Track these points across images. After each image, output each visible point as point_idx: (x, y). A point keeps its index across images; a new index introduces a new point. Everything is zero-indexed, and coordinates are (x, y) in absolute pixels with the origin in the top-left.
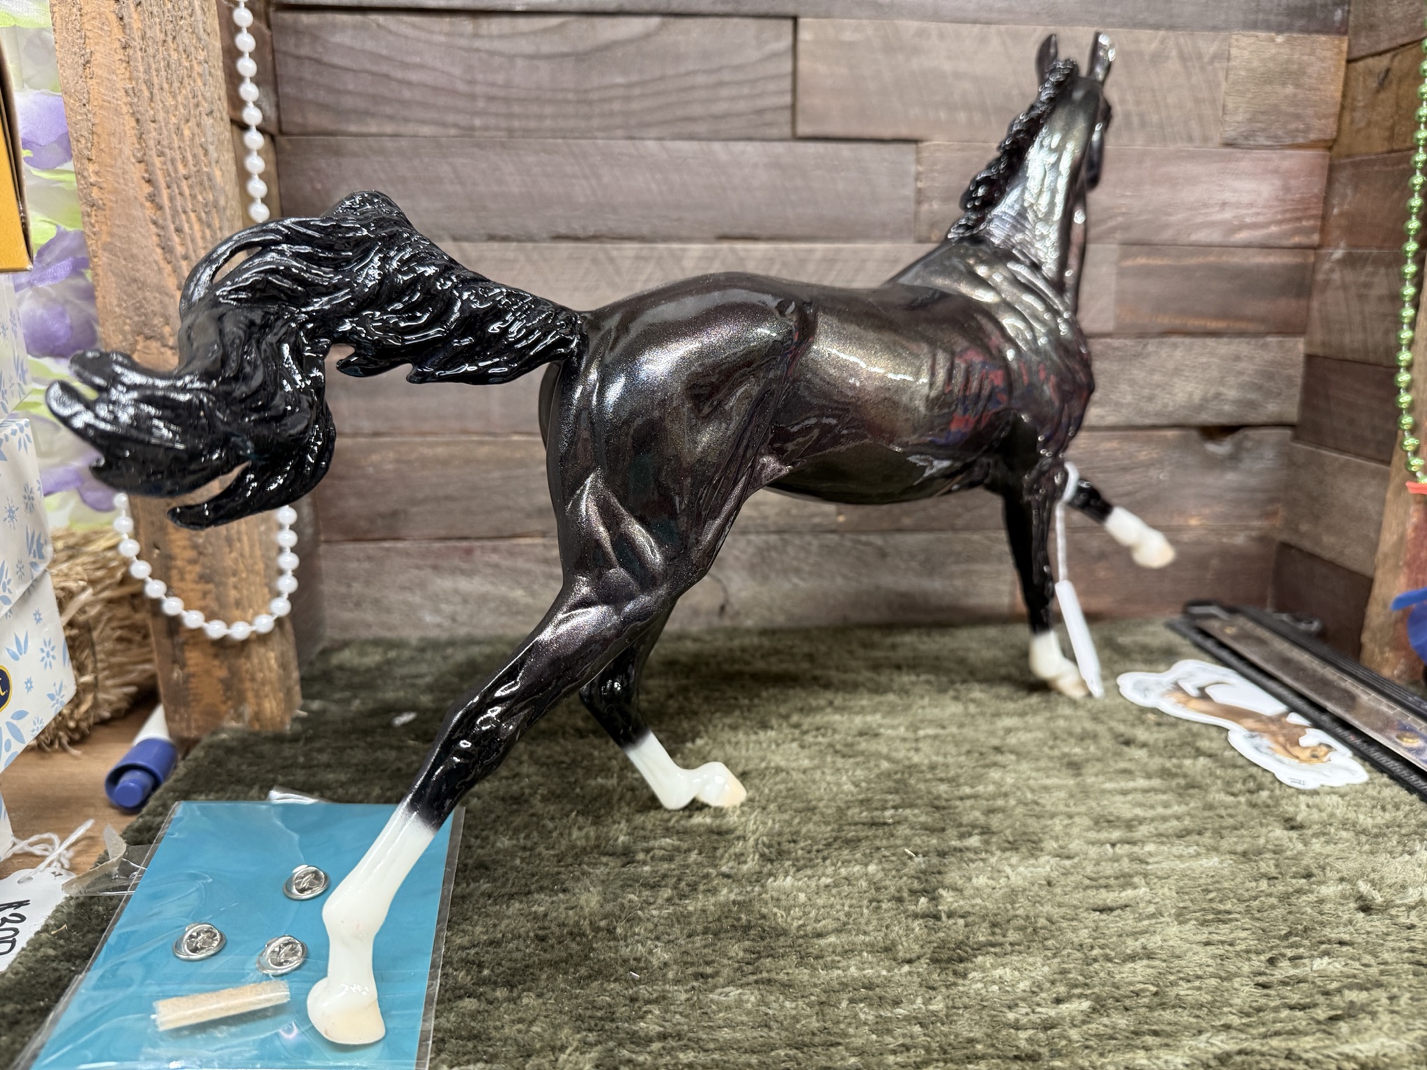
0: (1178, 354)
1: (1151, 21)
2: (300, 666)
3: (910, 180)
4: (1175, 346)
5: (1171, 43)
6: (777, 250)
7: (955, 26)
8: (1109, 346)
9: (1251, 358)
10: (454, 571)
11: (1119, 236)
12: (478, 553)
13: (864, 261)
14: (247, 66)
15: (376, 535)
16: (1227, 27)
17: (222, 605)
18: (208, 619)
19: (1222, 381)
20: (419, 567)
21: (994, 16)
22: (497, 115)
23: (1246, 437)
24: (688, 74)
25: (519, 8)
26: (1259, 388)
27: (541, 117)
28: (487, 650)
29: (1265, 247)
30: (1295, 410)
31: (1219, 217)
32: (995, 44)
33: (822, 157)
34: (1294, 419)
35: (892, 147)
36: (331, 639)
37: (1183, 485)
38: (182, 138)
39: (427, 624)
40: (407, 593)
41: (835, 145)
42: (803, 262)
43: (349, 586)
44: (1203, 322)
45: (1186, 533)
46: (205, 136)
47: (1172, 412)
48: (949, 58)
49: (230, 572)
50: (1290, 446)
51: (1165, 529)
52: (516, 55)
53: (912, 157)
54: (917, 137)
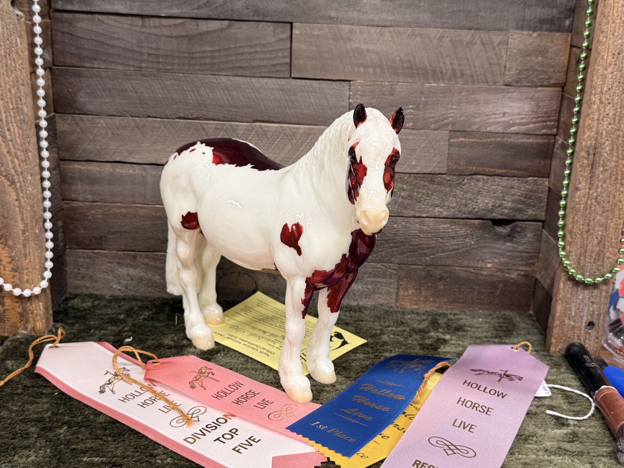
0: (480, 184)
1: (467, 26)
2: (53, 307)
3: (346, 98)
4: (478, 180)
5: (478, 37)
6: (282, 127)
7: (369, 28)
8: (445, 180)
9: (520, 189)
10: (128, 265)
11: (450, 127)
12: (139, 257)
15: (92, 247)
16: (507, 30)
17: (21, 282)
18: (14, 287)
19: (503, 198)
20: (111, 263)
21: (388, 24)
22: (152, 62)
23: (517, 226)
24: (240, 47)
25: (163, 15)
26: (523, 203)
27: (173, 64)
28: (140, 304)
29: (526, 134)
30: (544, 214)
31: (502, 119)
32: (388, 36)
33: (304, 86)
34: (543, 218)
35: (338, 83)
36: (69, 293)
37: (484, 247)
38: (11, 94)
39: (114, 289)
40: (105, 274)
41: (310, 81)
42: (294, 134)
43: (79, 269)
44: (494, 170)
45: (486, 271)
46: (20, 93)
47: (477, 212)
48: (365, 43)
49: (25, 268)
50: (542, 231)
51: (475, 268)
52: (161, 36)
53: (347, 88)
54: (349, 79)
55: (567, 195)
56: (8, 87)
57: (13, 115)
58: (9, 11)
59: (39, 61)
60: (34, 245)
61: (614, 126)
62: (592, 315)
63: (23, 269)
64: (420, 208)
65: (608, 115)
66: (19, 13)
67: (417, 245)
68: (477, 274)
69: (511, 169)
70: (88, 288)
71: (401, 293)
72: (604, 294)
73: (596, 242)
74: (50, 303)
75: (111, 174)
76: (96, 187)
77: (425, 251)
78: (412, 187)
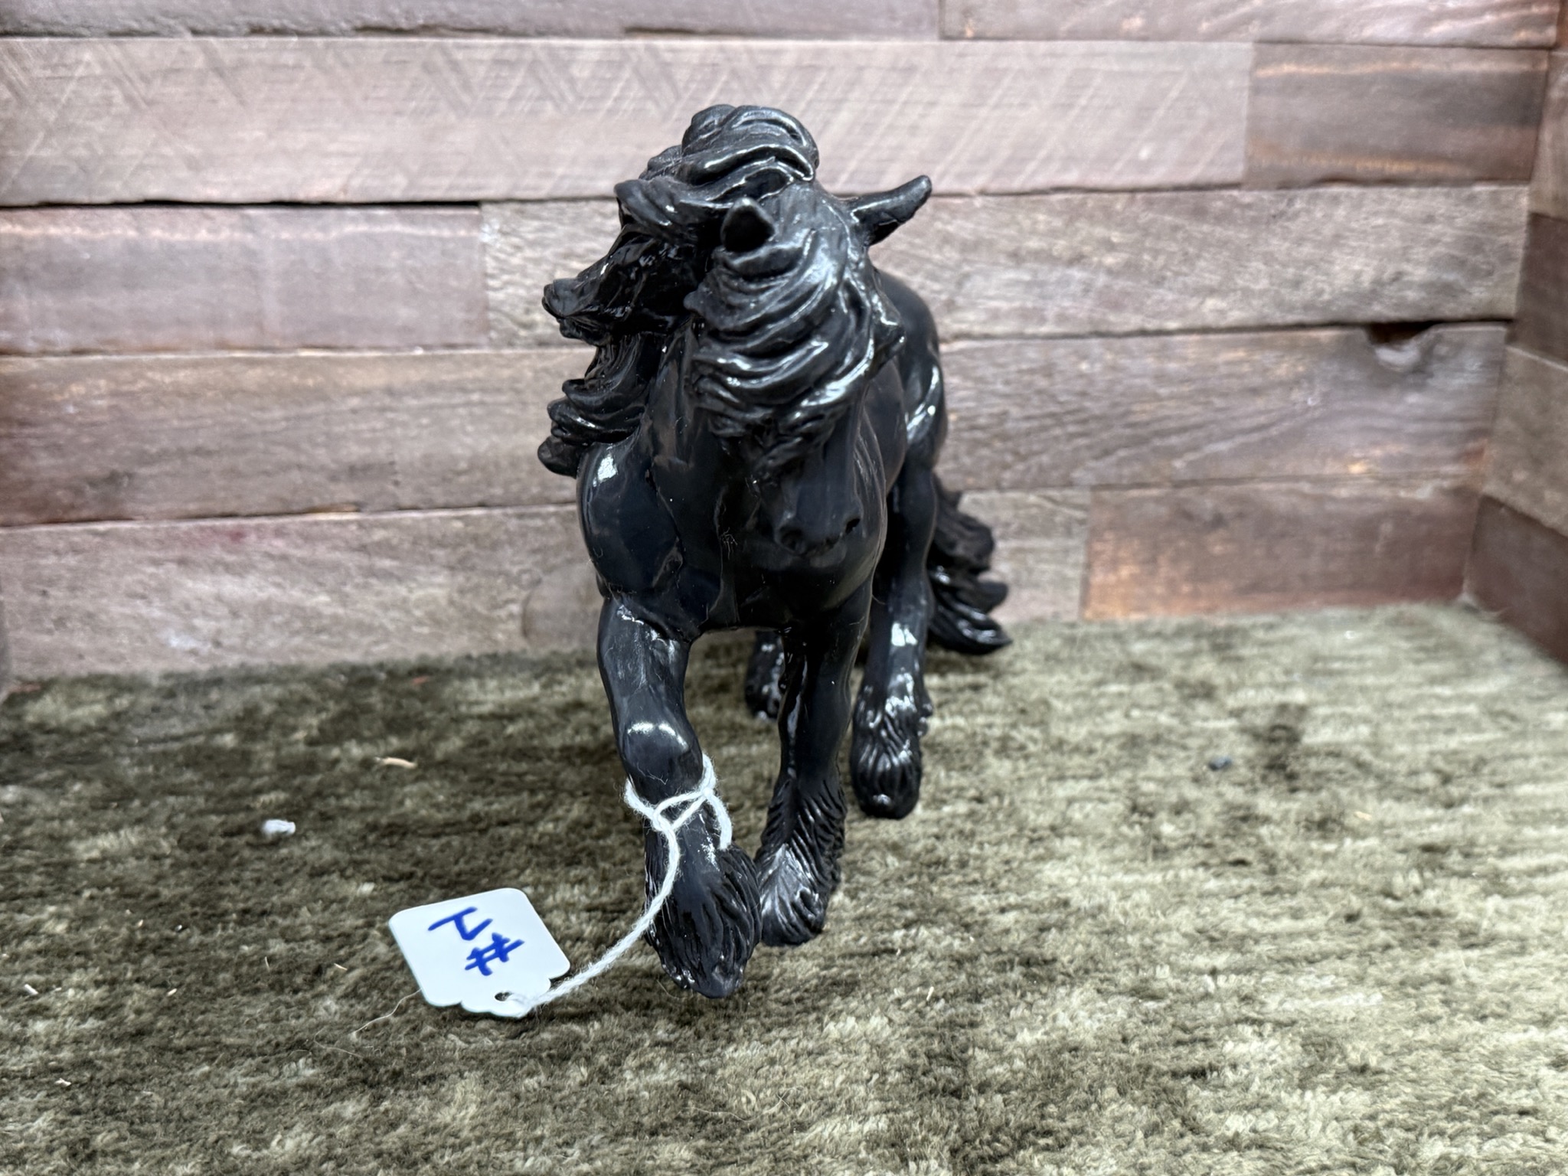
0: (1341, 213)
4: (1335, 200)
6: (722, 50)
8: (1236, 203)
9: (1450, 219)
10: (216, 567)
11: (1255, 29)
12: (252, 538)
13: (861, 69)
15: (85, 514)
19: (1404, 255)
20: (156, 563)
23: (1439, 339)
26: (1460, 264)
28: (277, 692)
29: (1474, 46)
30: (1514, 297)
34: (1511, 311)
36: (19, 678)
37: (1342, 414)
39: (174, 651)
40: (139, 602)
42: (764, 70)
43: (44, 593)
44: (1378, 166)
45: (1346, 486)
47: (1330, 302)
50: (1506, 352)
51: (1317, 480)
64: (1162, 301)
67: (1147, 424)
68: (1319, 500)
69: (1429, 159)
70: (81, 657)
71: (1098, 578)
75: (133, 249)
76: (83, 300)
77: (1174, 440)
78: (1136, 235)
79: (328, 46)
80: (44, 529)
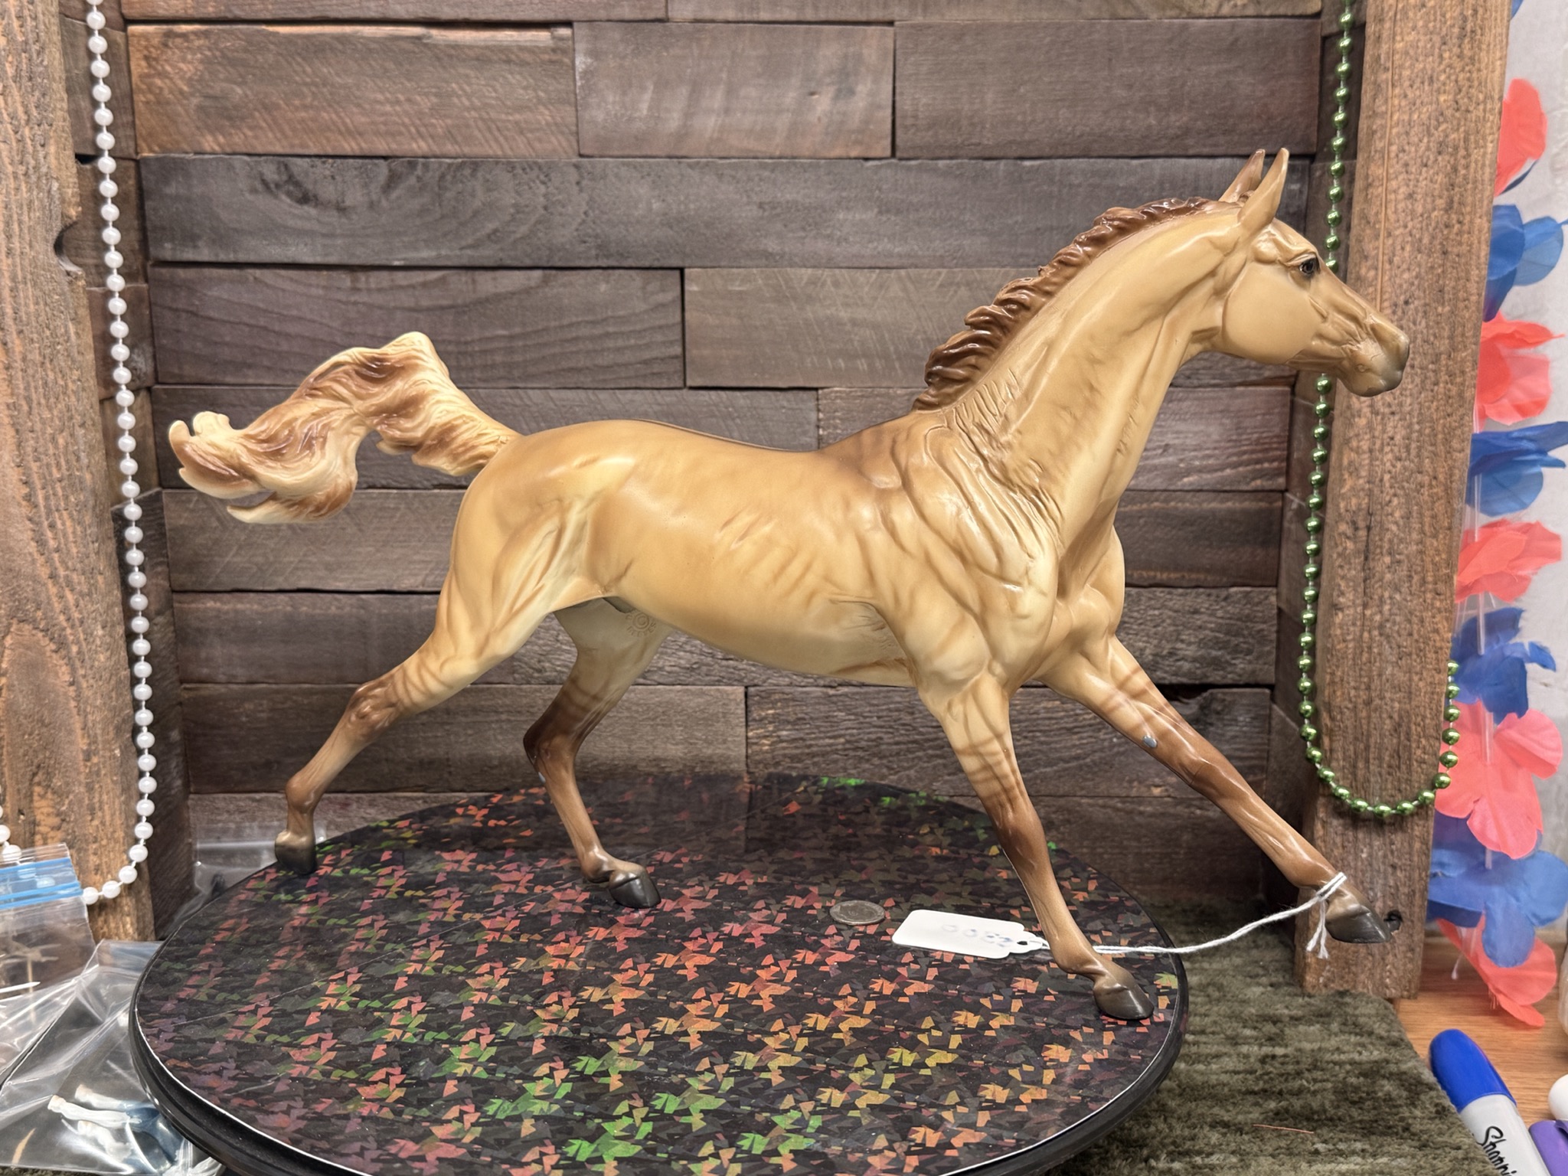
3: (812, 428)
7: (853, 272)
10: (329, 825)
12: (355, 806)
14: (120, 352)
15: (248, 787)
21: (895, 262)
24: (571, 325)
25: (396, 263)
26: (1224, 645)
29: (1217, 491)
30: (1273, 668)
31: (1163, 460)
32: (895, 290)
33: (716, 405)
34: (1271, 678)
35: (790, 395)
38: (56, 447)
41: (729, 393)
44: (1152, 574)
45: (1150, 804)
46: (77, 443)
48: (846, 305)
49: (91, 839)
50: (1271, 709)
51: (1123, 799)
52: (396, 308)
53: (812, 404)
54: (815, 385)
55: (1313, 622)
56: (49, 431)
57: (60, 492)
58: (50, 265)
59: (122, 375)
60: (111, 786)
61: (1407, 463)
62: (1394, 896)
63: (88, 844)
65: (1392, 438)
66: (72, 268)
68: (1131, 812)
69: (1191, 570)
72: (1417, 845)
73: (1388, 725)
74: (149, 917)
75: (289, 618)
76: (256, 650)
79: (415, 496)
80: (221, 796)
